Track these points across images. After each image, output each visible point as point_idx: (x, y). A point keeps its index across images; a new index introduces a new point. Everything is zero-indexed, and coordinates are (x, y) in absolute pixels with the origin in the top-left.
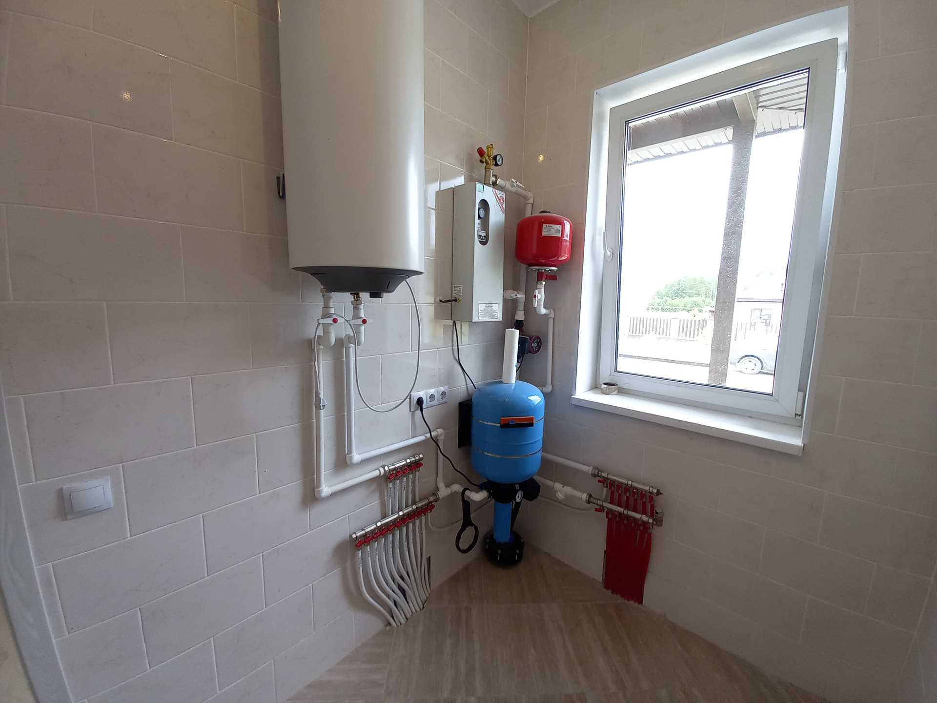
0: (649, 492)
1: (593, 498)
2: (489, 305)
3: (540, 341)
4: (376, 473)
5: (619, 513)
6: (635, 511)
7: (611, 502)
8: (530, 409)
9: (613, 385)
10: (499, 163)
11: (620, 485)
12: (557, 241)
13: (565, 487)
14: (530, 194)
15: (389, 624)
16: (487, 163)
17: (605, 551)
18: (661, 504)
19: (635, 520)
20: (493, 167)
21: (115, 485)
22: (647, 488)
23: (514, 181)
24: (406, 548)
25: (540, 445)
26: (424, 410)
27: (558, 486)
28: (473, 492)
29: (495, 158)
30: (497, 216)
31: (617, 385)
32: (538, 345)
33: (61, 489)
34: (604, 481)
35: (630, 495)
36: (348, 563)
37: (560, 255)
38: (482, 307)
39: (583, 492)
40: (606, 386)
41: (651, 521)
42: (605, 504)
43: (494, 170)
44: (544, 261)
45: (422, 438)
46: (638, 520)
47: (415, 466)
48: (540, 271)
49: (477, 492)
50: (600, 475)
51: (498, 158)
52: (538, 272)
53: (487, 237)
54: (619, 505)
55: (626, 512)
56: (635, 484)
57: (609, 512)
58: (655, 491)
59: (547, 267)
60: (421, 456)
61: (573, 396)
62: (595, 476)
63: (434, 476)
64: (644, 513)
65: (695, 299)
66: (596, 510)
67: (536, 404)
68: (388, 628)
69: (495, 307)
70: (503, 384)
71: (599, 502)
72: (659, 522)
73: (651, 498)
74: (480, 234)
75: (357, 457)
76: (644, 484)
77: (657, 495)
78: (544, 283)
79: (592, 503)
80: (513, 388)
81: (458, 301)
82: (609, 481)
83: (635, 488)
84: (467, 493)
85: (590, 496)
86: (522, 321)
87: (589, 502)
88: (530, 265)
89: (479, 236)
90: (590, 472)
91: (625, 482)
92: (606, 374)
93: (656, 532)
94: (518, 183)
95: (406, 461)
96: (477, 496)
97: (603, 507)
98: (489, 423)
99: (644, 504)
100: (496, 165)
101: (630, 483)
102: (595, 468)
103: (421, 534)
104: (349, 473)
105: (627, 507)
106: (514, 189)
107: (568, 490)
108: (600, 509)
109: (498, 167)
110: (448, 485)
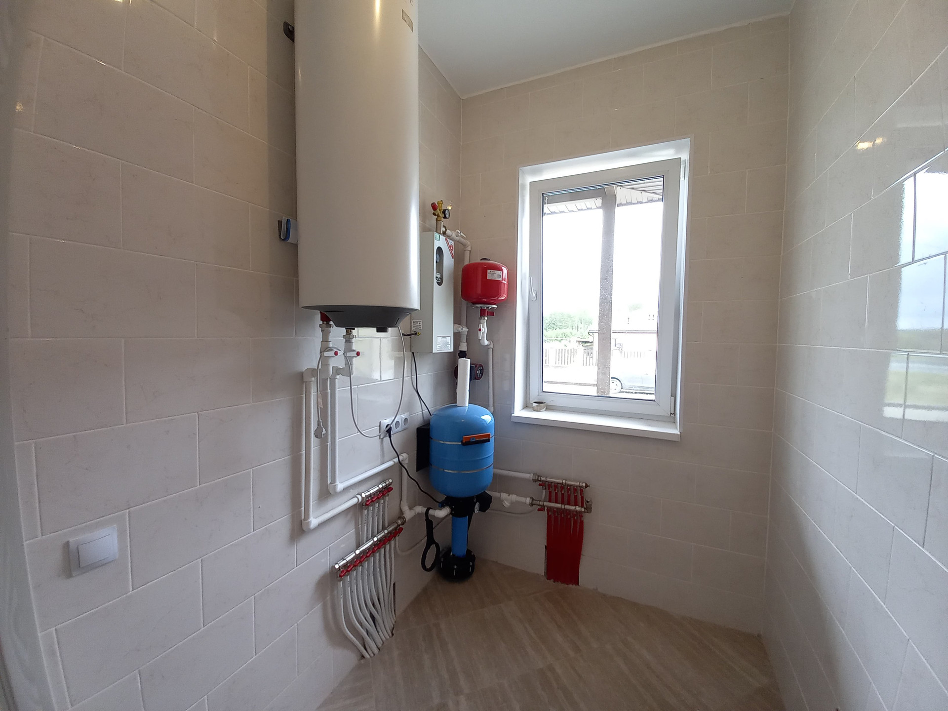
0: (580, 487)
1: (535, 500)
2: (444, 338)
3: (483, 369)
4: (355, 501)
5: (557, 508)
6: (569, 504)
7: (550, 501)
8: (482, 427)
9: (542, 403)
10: (447, 216)
11: (556, 485)
12: (497, 284)
13: (511, 496)
14: (469, 243)
15: (363, 657)
16: (438, 216)
17: (546, 546)
18: (588, 495)
19: (570, 510)
20: (443, 219)
21: (121, 533)
22: (578, 484)
23: (459, 232)
24: (378, 574)
25: (491, 460)
26: (392, 436)
27: (504, 496)
28: (437, 510)
29: (444, 212)
30: (448, 261)
31: (544, 403)
32: (481, 372)
33: (68, 543)
34: (544, 484)
35: (565, 492)
36: (328, 598)
37: (500, 296)
38: (440, 339)
39: (526, 497)
40: (536, 404)
41: (583, 510)
42: (546, 504)
43: (444, 222)
44: (485, 300)
45: (390, 463)
46: (573, 511)
47: (386, 491)
48: (483, 308)
49: (441, 510)
50: (539, 479)
51: (447, 212)
52: (481, 310)
53: (442, 278)
54: (556, 502)
55: (563, 507)
56: (569, 482)
57: (550, 509)
58: (584, 485)
59: (489, 305)
60: (390, 481)
61: (513, 415)
62: (535, 481)
63: (399, 500)
64: (576, 505)
65: (563, 331)
66: (539, 510)
67: (488, 423)
68: (362, 661)
69: (448, 339)
70: (458, 408)
71: (541, 503)
72: (589, 509)
73: (582, 491)
74: (437, 276)
75: (340, 486)
76: (574, 481)
77: (586, 488)
78: (486, 318)
79: (535, 505)
80: (466, 410)
81: (418, 334)
82: (547, 483)
83: (568, 485)
84: (431, 512)
85: (533, 499)
86: (465, 351)
87: (532, 504)
88: (474, 303)
89: (437, 277)
90: (531, 479)
91: (561, 481)
92: (534, 395)
93: (587, 519)
94: (462, 234)
95: (378, 486)
96: (442, 513)
97: (544, 506)
98: (448, 443)
99: (576, 497)
100: (445, 217)
101: (564, 481)
102: (535, 474)
103: (390, 558)
104: (331, 503)
105: (562, 503)
106: (457, 238)
107: (514, 497)
108: (542, 509)
109: (445, 219)
110: (411, 508)
